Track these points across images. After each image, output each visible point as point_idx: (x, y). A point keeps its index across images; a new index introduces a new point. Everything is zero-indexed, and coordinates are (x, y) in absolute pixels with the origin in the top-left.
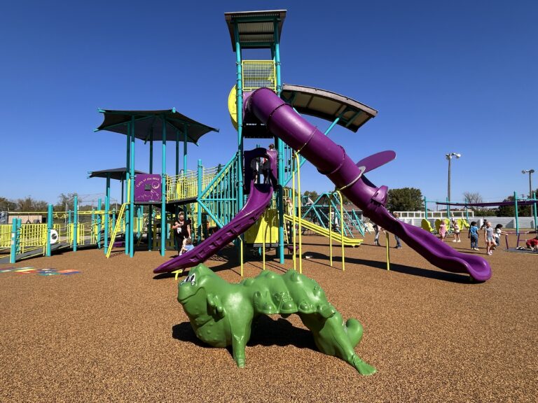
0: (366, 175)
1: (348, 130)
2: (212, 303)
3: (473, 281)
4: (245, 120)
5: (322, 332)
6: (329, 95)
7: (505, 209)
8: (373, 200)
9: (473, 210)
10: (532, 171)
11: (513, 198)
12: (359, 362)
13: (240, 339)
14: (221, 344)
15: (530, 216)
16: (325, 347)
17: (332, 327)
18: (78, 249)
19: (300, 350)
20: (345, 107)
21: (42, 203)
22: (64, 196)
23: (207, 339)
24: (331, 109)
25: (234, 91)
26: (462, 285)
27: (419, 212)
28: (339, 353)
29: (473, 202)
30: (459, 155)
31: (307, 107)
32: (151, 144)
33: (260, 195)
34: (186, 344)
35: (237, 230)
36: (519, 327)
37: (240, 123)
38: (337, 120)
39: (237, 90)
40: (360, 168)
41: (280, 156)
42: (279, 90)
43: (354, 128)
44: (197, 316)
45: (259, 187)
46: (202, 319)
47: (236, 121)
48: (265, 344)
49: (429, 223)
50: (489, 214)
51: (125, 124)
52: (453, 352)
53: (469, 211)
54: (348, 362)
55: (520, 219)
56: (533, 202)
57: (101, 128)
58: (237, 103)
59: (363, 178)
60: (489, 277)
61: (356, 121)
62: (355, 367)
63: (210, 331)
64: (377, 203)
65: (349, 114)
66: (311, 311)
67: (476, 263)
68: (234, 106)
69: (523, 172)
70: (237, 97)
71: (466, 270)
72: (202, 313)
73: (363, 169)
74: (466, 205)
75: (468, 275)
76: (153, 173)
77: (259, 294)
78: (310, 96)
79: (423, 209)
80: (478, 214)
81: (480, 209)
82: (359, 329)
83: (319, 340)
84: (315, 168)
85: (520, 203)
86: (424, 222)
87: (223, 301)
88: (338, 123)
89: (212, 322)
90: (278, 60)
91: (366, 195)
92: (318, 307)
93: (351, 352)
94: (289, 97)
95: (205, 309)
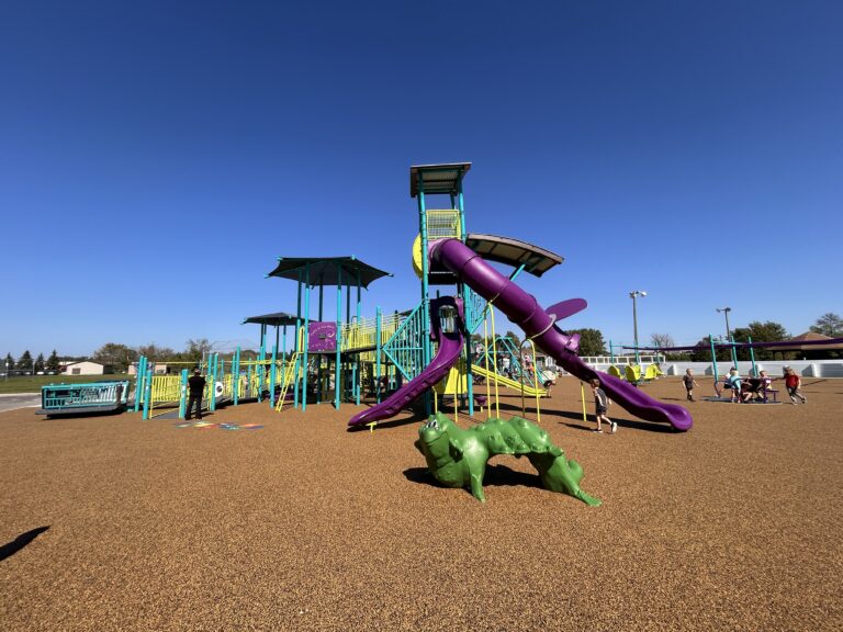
0: (557, 324)
1: (533, 276)
2: (455, 445)
3: (675, 430)
4: (432, 268)
5: (551, 471)
6: (514, 243)
7: (700, 353)
8: (566, 349)
9: (663, 354)
10: (728, 310)
11: (708, 339)
12: (585, 496)
13: (478, 478)
14: (458, 484)
15: (730, 360)
16: (552, 484)
17: (558, 466)
18: (240, 402)
19: (529, 489)
20: (529, 254)
21: (167, 350)
22: (192, 342)
23: (446, 479)
24: (514, 255)
25: (418, 240)
26: (664, 435)
27: (601, 357)
28: (566, 490)
29: (663, 346)
30: (644, 293)
31: (490, 253)
32: (321, 289)
33: (451, 344)
34: (423, 485)
35: (432, 381)
36: (723, 470)
37: (427, 272)
38: (523, 266)
39: (422, 238)
40: (551, 316)
41: (467, 305)
42: (464, 239)
43: (538, 273)
44: (439, 458)
45: (448, 335)
46: (444, 460)
47: (420, 268)
48: (496, 484)
49: (618, 370)
50: (682, 359)
51: (297, 269)
52: (664, 489)
53: (660, 355)
54: (575, 497)
55: (718, 364)
56: (732, 346)
57: (271, 275)
58: (422, 251)
59: (554, 326)
60: (691, 426)
61: (541, 267)
62: (584, 501)
63: (450, 472)
64: (571, 352)
65: (534, 260)
66: (542, 451)
67: (676, 411)
68: (419, 254)
69: (718, 311)
70: (422, 246)
71: (667, 420)
72: (444, 455)
73: (553, 317)
74: (656, 349)
75: (669, 425)
76: (323, 320)
77: (493, 438)
78: (492, 245)
79: (605, 354)
80: (669, 359)
81: (671, 353)
82: (579, 469)
83: (547, 479)
84: (505, 316)
85: (717, 347)
86: (612, 369)
87: (462, 443)
88: (524, 269)
89: (452, 463)
90: (462, 209)
91: (559, 344)
92: (548, 448)
93: (576, 489)
94: (473, 244)
95: (447, 450)
